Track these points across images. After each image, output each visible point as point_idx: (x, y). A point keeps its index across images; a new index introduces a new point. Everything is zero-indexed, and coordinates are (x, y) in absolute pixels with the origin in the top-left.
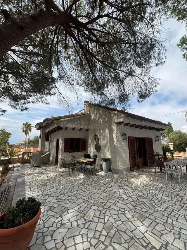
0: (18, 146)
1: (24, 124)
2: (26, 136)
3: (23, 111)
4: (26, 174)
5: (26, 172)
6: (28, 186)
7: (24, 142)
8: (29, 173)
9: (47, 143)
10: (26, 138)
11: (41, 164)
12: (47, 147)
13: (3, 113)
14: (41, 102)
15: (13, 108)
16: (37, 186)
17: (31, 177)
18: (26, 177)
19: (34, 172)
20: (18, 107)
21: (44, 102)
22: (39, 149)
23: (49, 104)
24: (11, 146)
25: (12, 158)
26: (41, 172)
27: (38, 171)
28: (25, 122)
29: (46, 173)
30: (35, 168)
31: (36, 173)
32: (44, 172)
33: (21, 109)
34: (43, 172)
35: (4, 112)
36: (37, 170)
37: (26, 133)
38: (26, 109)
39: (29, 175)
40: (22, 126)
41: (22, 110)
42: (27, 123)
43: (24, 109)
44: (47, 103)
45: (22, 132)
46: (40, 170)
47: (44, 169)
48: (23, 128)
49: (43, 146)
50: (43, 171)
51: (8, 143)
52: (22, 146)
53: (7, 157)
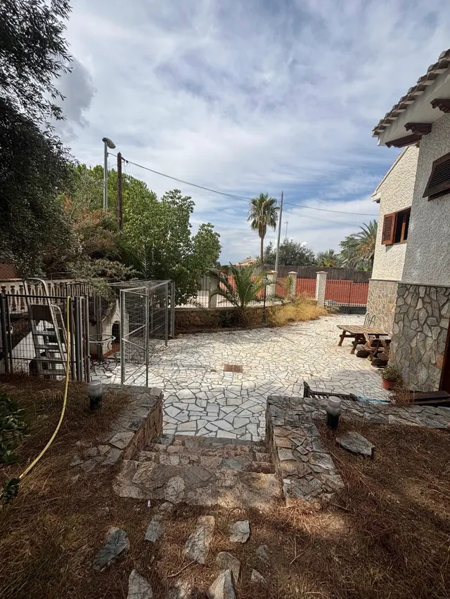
1: (254, 202)
2: (262, 241)
37: (262, 233)
40: (251, 209)
48: (254, 216)
53: (231, 301)
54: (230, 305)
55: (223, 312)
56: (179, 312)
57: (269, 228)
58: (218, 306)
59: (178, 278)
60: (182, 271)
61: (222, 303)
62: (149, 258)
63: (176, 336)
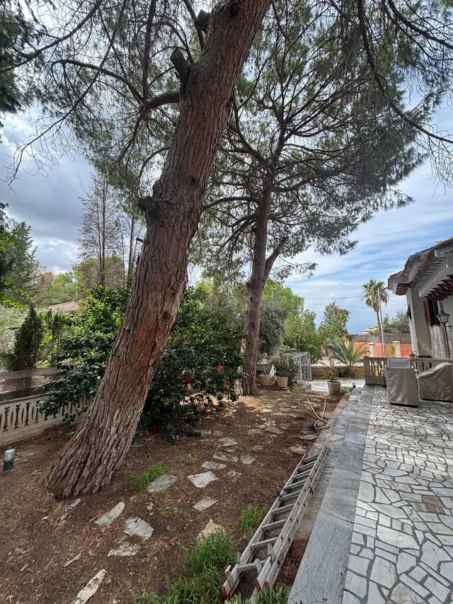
0: (364, 339)
1: (366, 286)
2: (378, 314)
3: (344, 253)
4: (371, 423)
5: (372, 417)
6: (367, 476)
7: (375, 329)
8: (381, 422)
9: (436, 331)
10: (378, 319)
11: (423, 399)
12: (438, 345)
13: (312, 271)
14: (383, 209)
15: (325, 253)
16: (398, 492)
17: (383, 439)
18: (371, 436)
19: (395, 425)
20: (332, 249)
21: (392, 205)
22: (414, 348)
23: (410, 199)
24: (350, 338)
25: (355, 365)
26: (422, 431)
27: (410, 424)
28: (367, 282)
29: (438, 442)
30: (402, 408)
31: (402, 431)
32: (430, 435)
33: (340, 250)
34: (427, 435)
35: (313, 268)
36: (409, 421)
37: (376, 307)
38: (352, 245)
39: (379, 430)
40: (363, 292)
41: (342, 252)
42: (372, 283)
43: (347, 247)
44: (401, 203)
45: (366, 305)
46: (418, 423)
47: (434, 424)
48: (367, 296)
49: (425, 339)
50: (429, 430)
51: (346, 332)
52: (373, 337)
53: (344, 363)
54: (343, 365)
55: (339, 368)
56: (313, 368)
57: (382, 304)
58: (336, 365)
59: (311, 351)
60: (313, 348)
61: (337, 364)
62: (297, 342)
63: (313, 380)
